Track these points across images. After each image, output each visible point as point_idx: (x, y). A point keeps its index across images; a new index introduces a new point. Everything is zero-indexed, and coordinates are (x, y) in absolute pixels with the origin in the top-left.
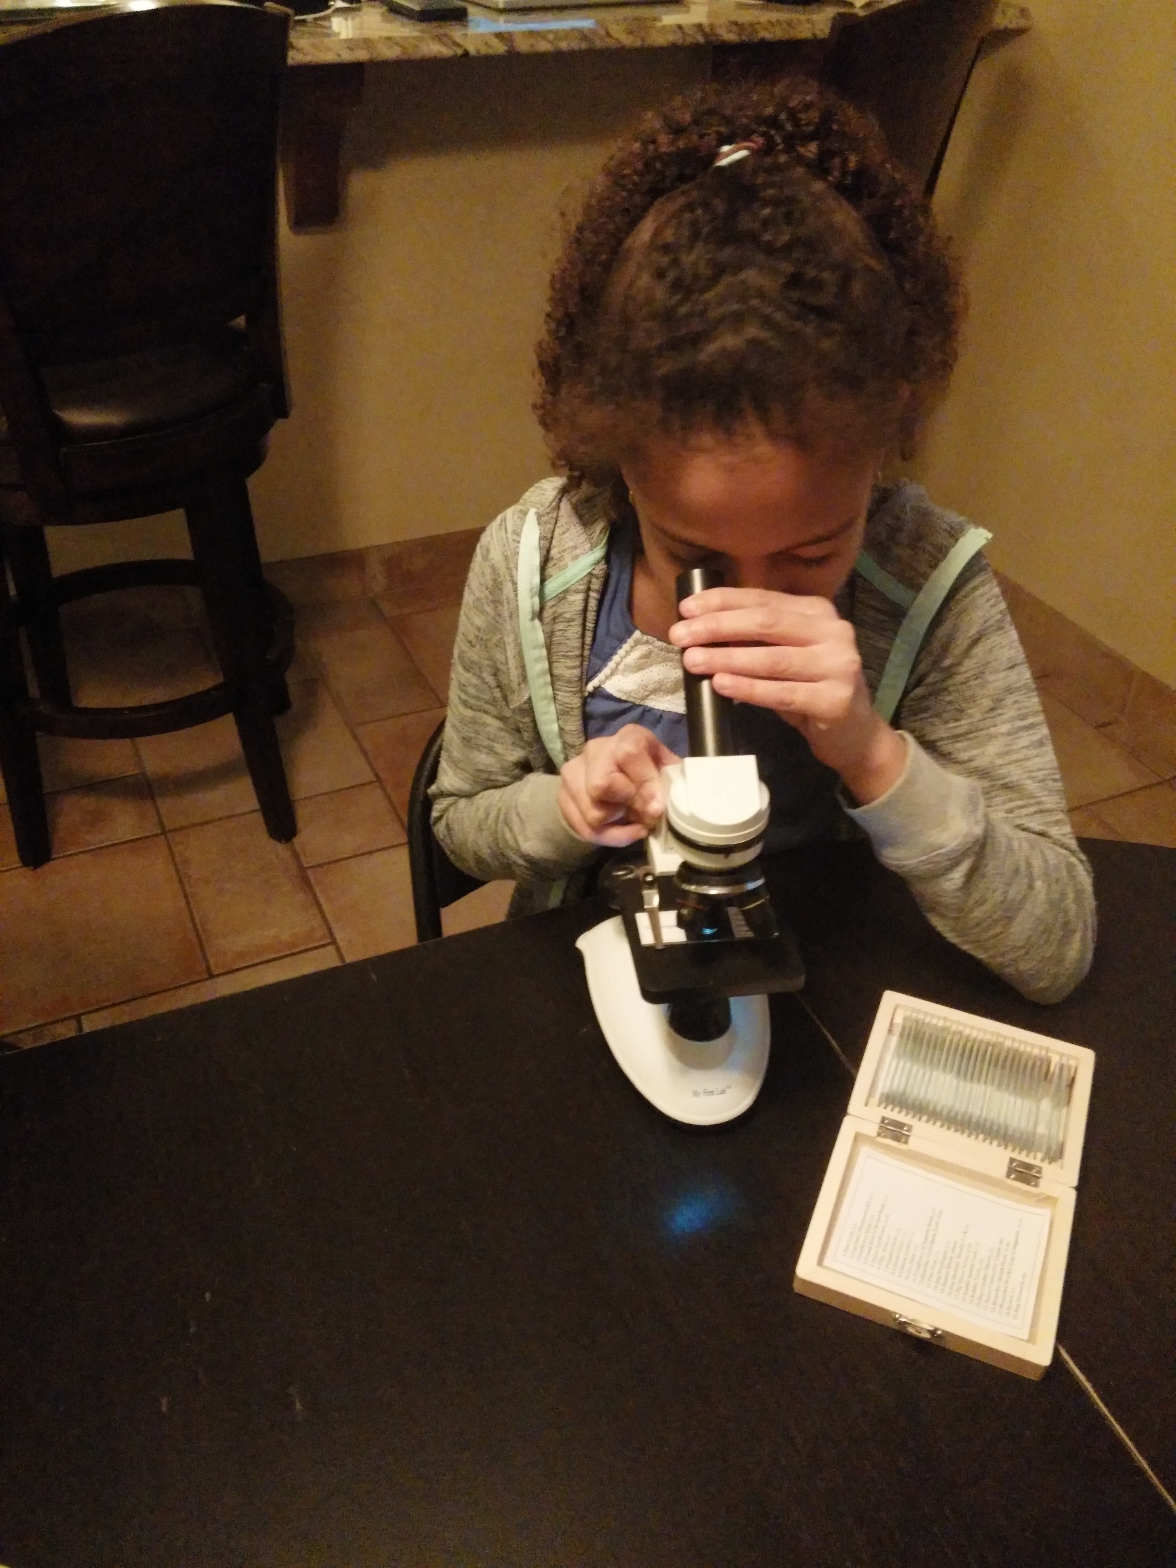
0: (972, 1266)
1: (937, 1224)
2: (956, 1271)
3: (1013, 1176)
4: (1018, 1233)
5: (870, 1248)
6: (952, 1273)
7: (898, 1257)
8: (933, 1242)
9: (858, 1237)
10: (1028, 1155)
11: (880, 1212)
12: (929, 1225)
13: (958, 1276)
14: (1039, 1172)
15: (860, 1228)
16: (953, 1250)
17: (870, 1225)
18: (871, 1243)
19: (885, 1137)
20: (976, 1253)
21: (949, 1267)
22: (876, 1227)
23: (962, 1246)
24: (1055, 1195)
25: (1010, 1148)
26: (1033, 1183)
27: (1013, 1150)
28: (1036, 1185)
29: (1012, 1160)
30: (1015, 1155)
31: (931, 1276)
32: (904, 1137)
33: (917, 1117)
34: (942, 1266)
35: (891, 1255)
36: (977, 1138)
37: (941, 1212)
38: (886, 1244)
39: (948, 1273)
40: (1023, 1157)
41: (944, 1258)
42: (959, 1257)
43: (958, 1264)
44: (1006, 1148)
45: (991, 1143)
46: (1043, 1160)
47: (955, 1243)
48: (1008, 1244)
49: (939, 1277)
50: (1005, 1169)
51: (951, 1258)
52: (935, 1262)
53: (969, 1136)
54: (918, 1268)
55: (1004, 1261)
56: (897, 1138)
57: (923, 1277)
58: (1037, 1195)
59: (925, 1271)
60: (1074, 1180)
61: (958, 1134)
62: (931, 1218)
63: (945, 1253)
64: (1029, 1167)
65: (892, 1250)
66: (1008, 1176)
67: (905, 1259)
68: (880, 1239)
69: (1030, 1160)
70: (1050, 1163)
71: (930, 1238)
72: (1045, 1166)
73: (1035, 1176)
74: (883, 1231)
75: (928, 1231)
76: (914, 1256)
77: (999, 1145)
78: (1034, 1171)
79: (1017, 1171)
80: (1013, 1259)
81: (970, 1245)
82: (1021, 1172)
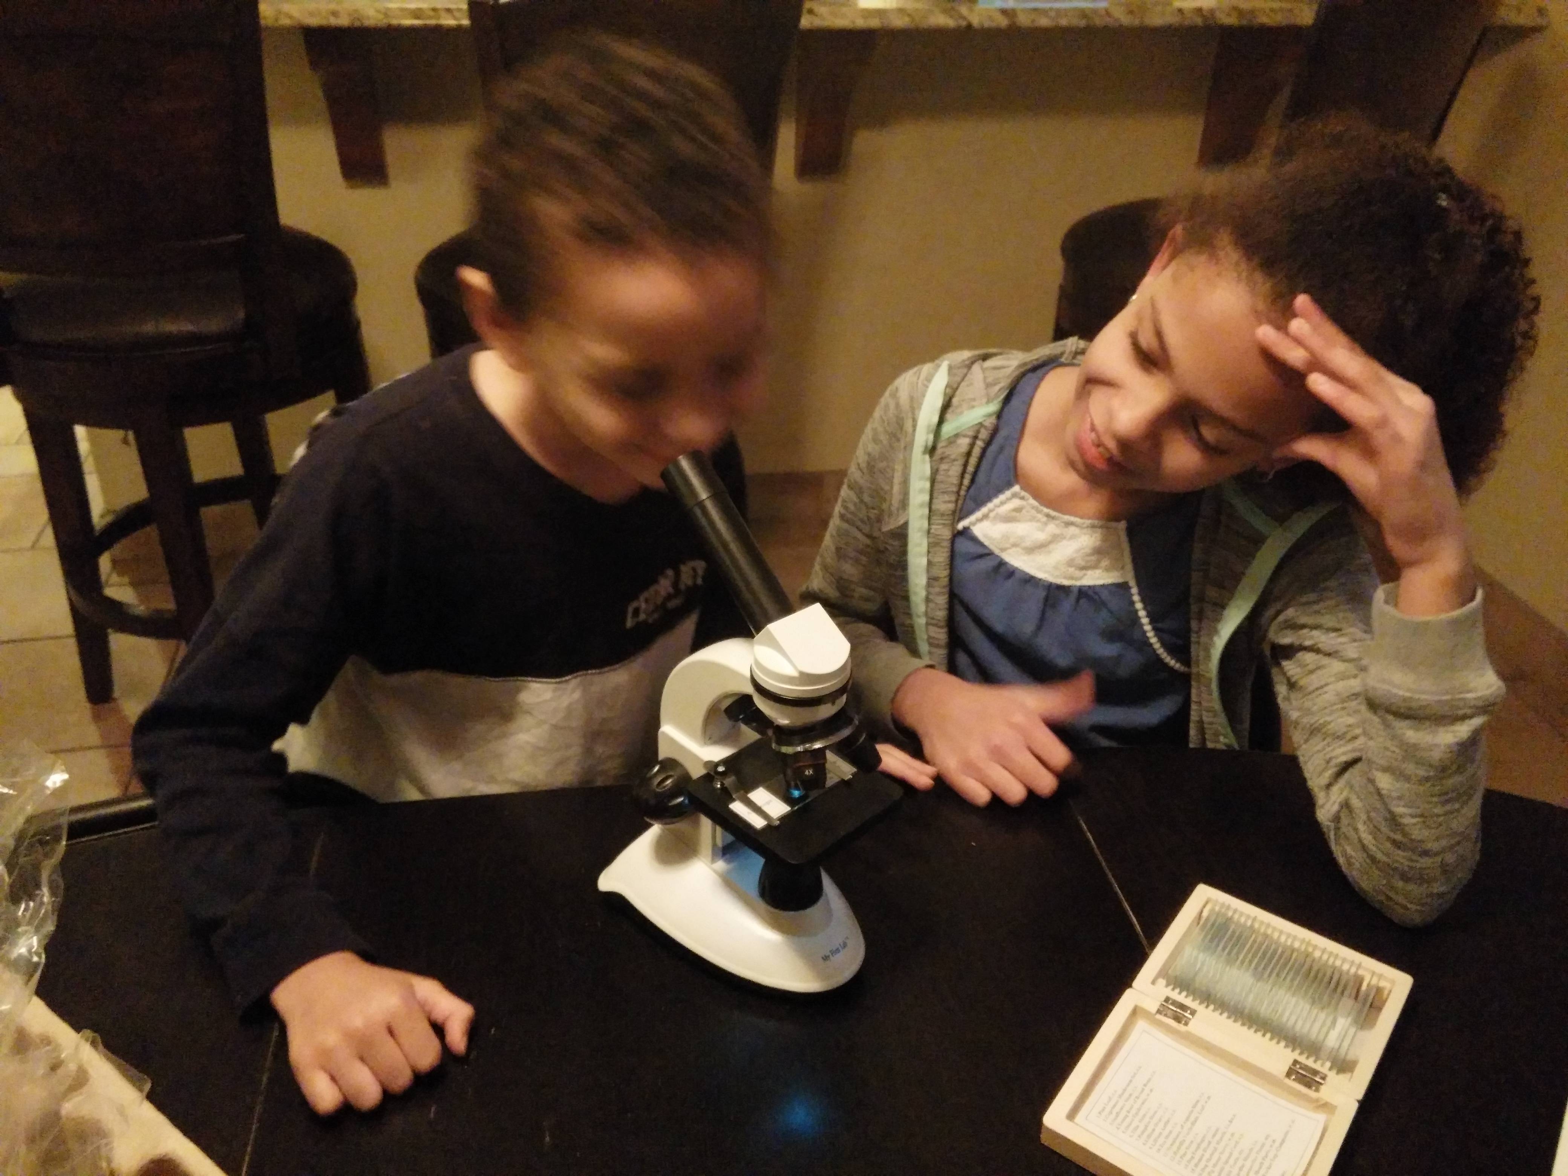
0: (1231, 1154)
1: (1203, 1108)
2: (1212, 1155)
3: (1294, 1077)
4: (1286, 1134)
5: (1126, 1116)
6: (1207, 1155)
7: (1154, 1130)
8: (1193, 1124)
9: (1117, 1103)
10: (1315, 1061)
11: (1145, 1085)
12: (1194, 1106)
13: (1214, 1161)
14: (1324, 1078)
15: (1120, 1096)
16: (1214, 1135)
17: (1130, 1095)
18: (1128, 1112)
19: (1165, 1015)
20: (1237, 1143)
21: (1205, 1150)
22: (1137, 1098)
23: (1224, 1133)
24: (1335, 1103)
25: (1298, 1051)
26: (1314, 1088)
27: (1301, 1053)
28: (1317, 1090)
29: (1296, 1062)
30: (1302, 1059)
31: (1185, 1154)
32: (1185, 1019)
33: (1206, 1004)
34: (1198, 1147)
35: (1146, 1127)
36: (1264, 1035)
37: (1209, 1098)
38: (1144, 1116)
39: (1203, 1155)
40: (1310, 1063)
41: (1203, 1141)
42: (1218, 1143)
43: (1215, 1149)
44: (1293, 1051)
45: (1278, 1043)
46: (1330, 1069)
47: (1217, 1130)
48: (1274, 1141)
49: (1193, 1158)
50: (1287, 1069)
51: (1210, 1143)
52: (1192, 1142)
53: (1256, 1032)
54: (1172, 1145)
55: (1266, 1156)
56: (1178, 1019)
57: (1175, 1153)
58: (1317, 1100)
59: (1179, 1148)
60: (1360, 1095)
61: (1245, 1028)
62: (1198, 1101)
63: (1204, 1137)
64: (1315, 1072)
65: (1149, 1122)
66: (1289, 1075)
67: (1161, 1134)
68: (1139, 1110)
69: (1317, 1066)
70: (1338, 1073)
71: (1192, 1119)
72: (1332, 1076)
73: (1318, 1082)
74: (1143, 1103)
75: (1192, 1112)
76: (1171, 1132)
77: (1286, 1046)
78: (1318, 1076)
79: (1298, 1072)
80: (1276, 1156)
81: (1233, 1135)
82: (1305, 1076)
